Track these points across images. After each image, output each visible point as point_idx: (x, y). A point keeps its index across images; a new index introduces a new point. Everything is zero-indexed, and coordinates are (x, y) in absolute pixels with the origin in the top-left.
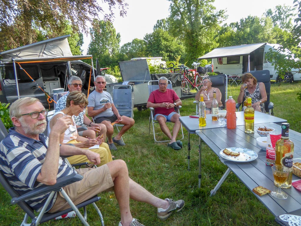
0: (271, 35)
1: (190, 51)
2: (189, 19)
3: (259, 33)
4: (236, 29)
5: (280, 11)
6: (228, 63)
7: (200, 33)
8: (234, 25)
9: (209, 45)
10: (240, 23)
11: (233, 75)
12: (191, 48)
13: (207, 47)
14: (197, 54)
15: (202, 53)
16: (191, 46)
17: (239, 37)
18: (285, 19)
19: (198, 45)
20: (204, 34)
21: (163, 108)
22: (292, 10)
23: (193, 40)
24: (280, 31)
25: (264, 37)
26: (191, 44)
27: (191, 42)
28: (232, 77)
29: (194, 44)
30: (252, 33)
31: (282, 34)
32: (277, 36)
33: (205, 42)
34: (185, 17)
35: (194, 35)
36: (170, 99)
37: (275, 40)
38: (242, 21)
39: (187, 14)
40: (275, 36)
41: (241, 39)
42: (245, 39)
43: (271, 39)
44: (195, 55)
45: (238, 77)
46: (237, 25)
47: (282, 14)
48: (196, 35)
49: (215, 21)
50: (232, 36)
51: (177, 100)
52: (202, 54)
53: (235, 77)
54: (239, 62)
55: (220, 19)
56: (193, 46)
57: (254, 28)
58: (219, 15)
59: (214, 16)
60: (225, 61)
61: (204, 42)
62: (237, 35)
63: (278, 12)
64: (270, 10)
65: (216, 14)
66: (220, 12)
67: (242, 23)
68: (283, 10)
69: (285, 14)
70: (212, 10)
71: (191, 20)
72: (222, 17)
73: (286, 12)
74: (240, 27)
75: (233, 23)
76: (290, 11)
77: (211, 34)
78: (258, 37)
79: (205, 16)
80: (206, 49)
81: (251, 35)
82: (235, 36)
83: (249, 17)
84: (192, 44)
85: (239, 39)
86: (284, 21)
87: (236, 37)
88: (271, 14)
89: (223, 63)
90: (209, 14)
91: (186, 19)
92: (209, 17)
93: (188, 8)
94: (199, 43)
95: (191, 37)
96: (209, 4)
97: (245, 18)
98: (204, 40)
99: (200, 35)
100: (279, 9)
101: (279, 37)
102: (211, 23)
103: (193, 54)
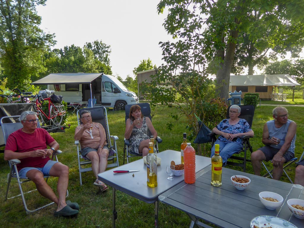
0: (94, 66)
1: (12, 73)
2: (10, 36)
3: (83, 62)
4: (60, 55)
5: (98, 46)
6: (67, 90)
7: (25, 54)
8: (57, 51)
9: (36, 69)
10: (64, 50)
11: (74, 103)
12: (13, 69)
13: (33, 70)
14: (21, 78)
15: (28, 76)
16: (13, 68)
17: (65, 64)
18: (102, 54)
19: (23, 67)
20: (29, 56)
21: (37, 157)
22: (107, 47)
23: (15, 61)
24: (100, 64)
25: (88, 66)
26: (13, 65)
27: (13, 63)
28: (74, 105)
29: (17, 66)
30: (77, 62)
31: (102, 67)
32: (98, 68)
33: (32, 65)
34: (4, 33)
35: (17, 55)
36: (43, 142)
37: (97, 71)
38: (66, 48)
39: (6, 30)
40: (97, 67)
41: (67, 66)
42: (71, 66)
43: (94, 69)
44: (19, 78)
45: (80, 105)
46: (61, 52)
47: (100, 49)
48: (20, 56)
49: (42, 44)
50: (58, 62)
51: (52, 143)
52: (28, 78)
53: (77, 105)
54: (79, 89)
55: (47, 43)
56: (16, 68)
57: (78, 57)
58: (46, 39)
59: (40, 39)
60: (63, 88)
61: (30, 65)
62: (63, 62)
63: (97, 47)
64: (90, 43)
65: (43, 37)
66: (47, 36)
67: (66, 51)
68: (101, 46)
69: (102, 50)
70: (37, 33)
71: (12, 38)
72: (49, 41)
73: (102, 48)
74: (64, 54)
75: (57, 50)
76: (105, 48)
77: (38, 57)
78: (82, 66)
79: (30, 37)
80: (32, 73)
81: (76, 63)
82: (60, 62)
83: (73, 46)
84: (15, 66)
85: (64, 66)
86: (101, 55)
87: (62, 63)
88: (91, 48)
89: (62, 90)
90: (34, 36)
91: (5, 36)
92: (35, 39)
93: (8, 24)
94: (23, 65)
95: (13, 57)
96: (34, 26)
97: (69, 47)
98: (30, 63)
99: (25, 57)
100: (97, 45)
101: (100, 68)
102: (37, 45)
103: (16, 77)
